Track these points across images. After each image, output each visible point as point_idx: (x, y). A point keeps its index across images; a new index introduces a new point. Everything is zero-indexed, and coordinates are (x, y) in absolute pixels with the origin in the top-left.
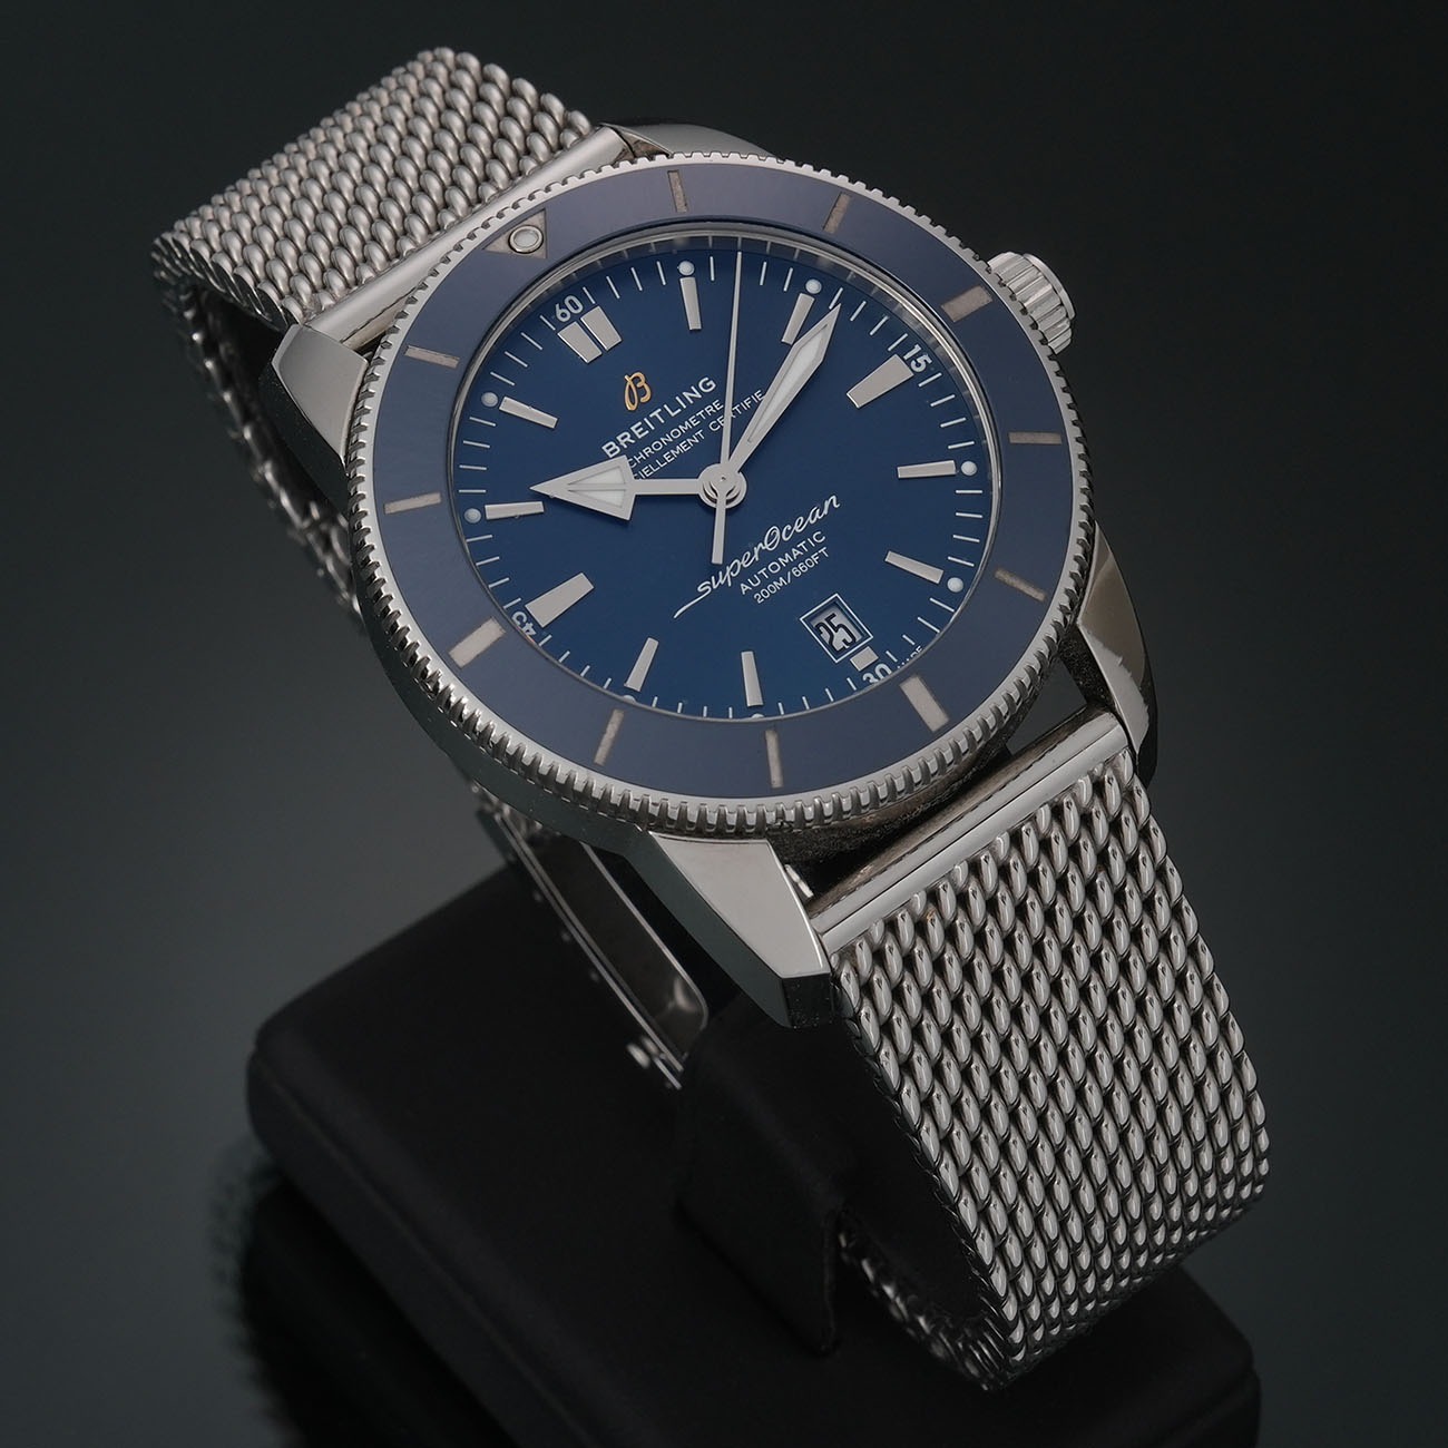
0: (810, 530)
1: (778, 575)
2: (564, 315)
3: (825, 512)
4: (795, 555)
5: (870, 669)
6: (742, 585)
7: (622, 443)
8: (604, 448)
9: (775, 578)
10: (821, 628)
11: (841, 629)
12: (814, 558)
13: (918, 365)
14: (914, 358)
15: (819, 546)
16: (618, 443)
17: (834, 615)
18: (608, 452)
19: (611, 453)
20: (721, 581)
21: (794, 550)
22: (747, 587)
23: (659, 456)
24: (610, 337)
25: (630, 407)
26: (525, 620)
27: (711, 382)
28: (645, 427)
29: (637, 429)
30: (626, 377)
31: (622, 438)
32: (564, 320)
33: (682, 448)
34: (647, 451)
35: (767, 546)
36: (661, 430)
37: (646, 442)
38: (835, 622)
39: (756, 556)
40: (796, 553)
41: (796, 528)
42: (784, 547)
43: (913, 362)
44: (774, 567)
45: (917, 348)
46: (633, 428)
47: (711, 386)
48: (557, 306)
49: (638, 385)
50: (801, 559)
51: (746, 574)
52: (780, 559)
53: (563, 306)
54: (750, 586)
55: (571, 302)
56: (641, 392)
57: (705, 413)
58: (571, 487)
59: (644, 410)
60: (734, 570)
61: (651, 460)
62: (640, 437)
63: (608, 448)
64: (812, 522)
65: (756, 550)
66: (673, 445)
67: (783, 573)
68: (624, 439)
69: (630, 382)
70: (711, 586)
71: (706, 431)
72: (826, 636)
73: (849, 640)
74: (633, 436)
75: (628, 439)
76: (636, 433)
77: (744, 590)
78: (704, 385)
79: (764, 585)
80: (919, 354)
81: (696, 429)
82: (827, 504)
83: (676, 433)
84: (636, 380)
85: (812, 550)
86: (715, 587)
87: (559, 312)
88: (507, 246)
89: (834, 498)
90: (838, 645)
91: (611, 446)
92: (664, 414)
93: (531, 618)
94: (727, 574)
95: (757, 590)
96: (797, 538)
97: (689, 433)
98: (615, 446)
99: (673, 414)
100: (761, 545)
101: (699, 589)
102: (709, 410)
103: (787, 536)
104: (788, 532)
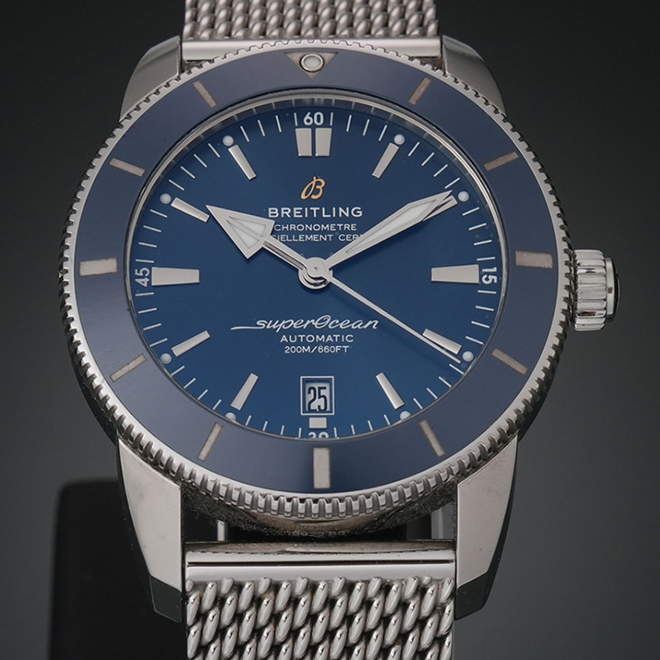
0: (349, 331)
1: (309, 344)
2: (308, 121)
3: (365, 327)
4: (328, 339)
5: (317, 431)
6: (284, 336)
7: (283, 213)
8: (270, 209)
9: (306, 344)
10: (312, 391)
11: (323, 399)
12: (337, 348)
13: (487, 279)
14: (489, 274)
15: (346, 343)
16: (280, 212)
17: (325, 388)
18: (270, 213)
19: (272, 214)
20: (274, 326)
21: (329, 336)
22: (286, 340)
23: (297, 233)
24: (323, 149)
25: (303, 197)
26: (146, 275)
27: (361, 212)
28: (303, 212)
29: (297, 211)
30: (314, 178)
31: (284, 211)
32: (306, 123)
33: (314, 238)
34: (293, 227)
35: (316, 324)
36: (310, 220)
37: (296, 221)
38: (323, 392)
39: (305, 325)
40: (329, 338)
41: (341, 324)
42: (326, 331)
43: (486, 276)
44: (310, 338)
45: (495, 269)
46: (295, 209)
47: (359, 214)
48: (309, 113)
49: (317, 187)
50: (329, 344)
51: (292, 332)
52: (317, 336)
53: (312, 116)
54: (288, 340)
55: (319, 116)
56: (316, 192)
57: (342, 227)
58: (230, 220)
59: (309, 203)
60: (286, 325)
61: (290, 233)
62: (295, 216)
63: (272, 211)
64: (353, 327)
65: (308, 322)
66: (309, 233)
67: (312, 345)
68: (286, 211)
69: (314, 183)
70: (266, 325)
71: (335, 238)
72: (311, 396)
73: (322, 408)
74: (292, 214)
75: (287, 213)
76: (295, 212)
77: (282, 339)
78: (355, 212)
79: (295, 345)
80: (493, 274)
81: (331, 232)
82: (370, 323)
83: (317, 227)
84: (318, 183)
85: (340, 343)
86: (268, 327)
87: (307, 117)
88: (299, 60)
89: (377, 322)
90: (314, 406)
91: (275, 211)
92: (319, 212)
93: (150, 277)
94: (281, 325)
95: (290, 344)
96: (338, 330)
97: (324, 232)
98: (276, 212)
99: (324, 216)
100: (313, 321)
101: (258, 323)
102: (347, 226)
103: (332, 326)
104: (334, 324)
